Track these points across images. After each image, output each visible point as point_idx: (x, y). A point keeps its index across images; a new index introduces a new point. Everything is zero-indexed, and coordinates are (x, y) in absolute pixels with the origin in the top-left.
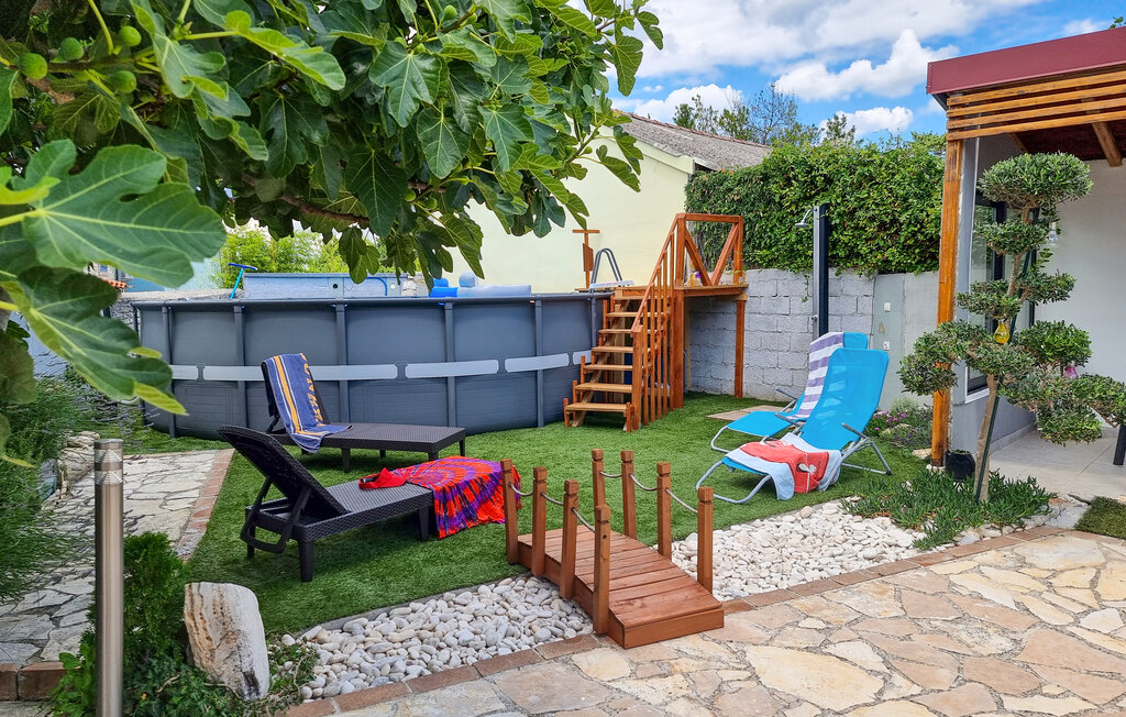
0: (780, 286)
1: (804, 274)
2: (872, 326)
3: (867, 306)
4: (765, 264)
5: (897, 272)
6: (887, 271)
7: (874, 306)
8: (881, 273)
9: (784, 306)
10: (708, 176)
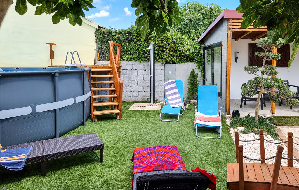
0: (133, 66)
1: (144, 63)
2: (164, 78)
3: (162, 72)
4: (129, 59)
5: (172, 63)
6: (169, 63)
7: (164, 73)
8: (166, 63)
9: (135, 72)
10: (105, 30)
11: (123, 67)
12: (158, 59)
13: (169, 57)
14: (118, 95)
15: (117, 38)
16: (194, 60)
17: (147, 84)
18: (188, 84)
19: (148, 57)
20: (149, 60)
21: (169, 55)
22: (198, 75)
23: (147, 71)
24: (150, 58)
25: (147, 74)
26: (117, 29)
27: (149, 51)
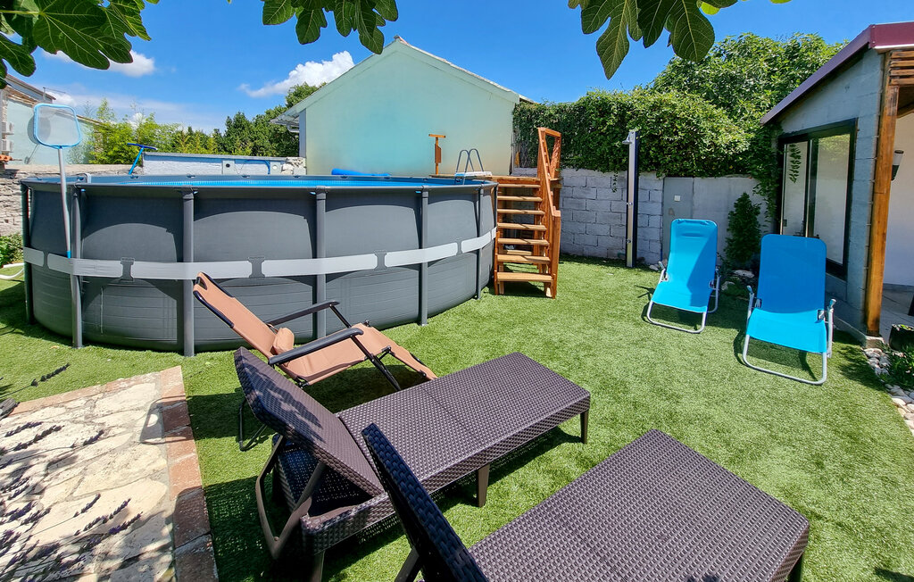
0: (588, 180)
1: (612, 174)
2: (662, 210)
3: (657, 196)
4: (580, 165)
5: (686, 176)
6: (677, 175)
7: (663, 197)
8: (669, 176)
9: (592, 194)
10: (531, 106)
11: (567, 181)
12: (648, 166)
13: (676, 160)
14: (551, 241)
15: (555, 121)
16: (749, 170)
17: (618, 222)
18: (728, 230)
19: (624, 160)
20: (625, 167)
21: (678, 158)
22: (759, 208)
23: (619, 191)
24: (627, 164)
25: (619, 197)
26: (557, 103)
27: (626, 148)
